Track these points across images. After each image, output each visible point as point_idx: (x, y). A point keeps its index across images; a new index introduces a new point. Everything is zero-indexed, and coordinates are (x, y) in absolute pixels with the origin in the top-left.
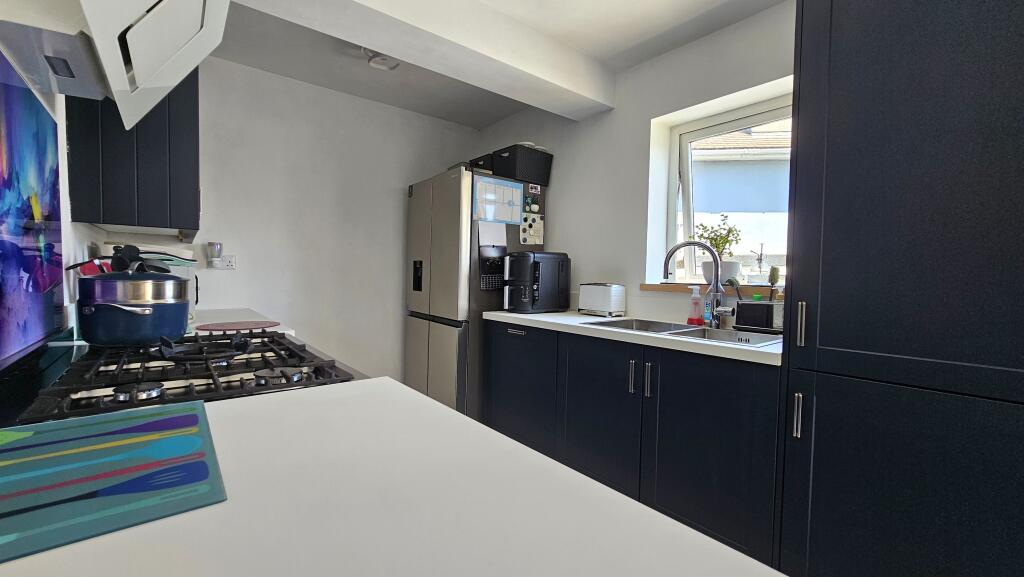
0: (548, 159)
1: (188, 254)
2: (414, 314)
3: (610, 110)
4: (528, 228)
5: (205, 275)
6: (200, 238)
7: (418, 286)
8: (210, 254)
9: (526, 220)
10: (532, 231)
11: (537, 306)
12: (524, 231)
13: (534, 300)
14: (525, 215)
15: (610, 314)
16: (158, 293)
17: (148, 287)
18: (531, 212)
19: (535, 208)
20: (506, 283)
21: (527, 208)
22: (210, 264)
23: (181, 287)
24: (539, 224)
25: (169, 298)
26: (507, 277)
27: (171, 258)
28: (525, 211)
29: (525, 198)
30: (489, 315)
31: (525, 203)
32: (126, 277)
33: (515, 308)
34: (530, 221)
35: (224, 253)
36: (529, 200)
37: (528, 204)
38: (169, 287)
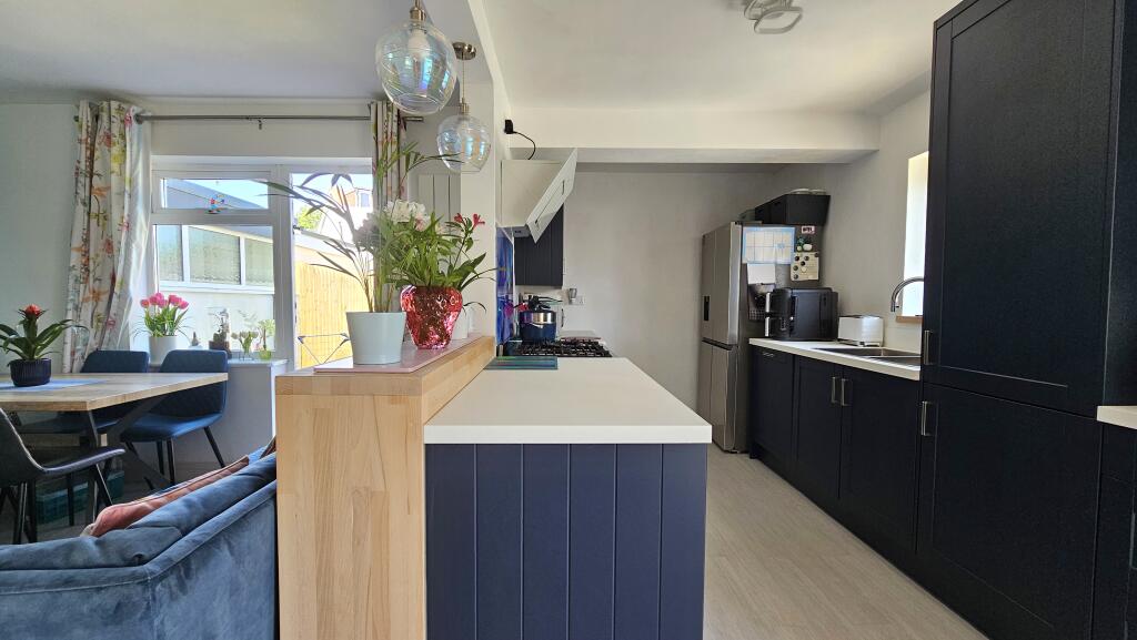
0: (824, 201)
1: (559, 298)
2: (706, 341)
3: (875, 152)
4: (799, 266)
5: (567, 308)
6: (565, 286)
7: (706, 318)
8: (571, 295)
9: (798, 259)
10: (804, 269)
11: (794, 335)
12: (796, 268)
13: (791, 330)
14: (796, 254)
15: (862, 343)
16: (545, 319)
17: (542, 315)
18: (803, 250)
19: (808, 247)
20: (769, 315)
21: (799, 248)
22: (570, 302)
23: (554, 315)
24: (814, 261)
25: (549, 321)
26: (768, 310)
27: (550, 299)
28: (796, 250)
29: (796, 239)
30: (754, 342)
31: (797, 243)
32: (534, 312)
33: (775, 335)
34: (802, 259)
35: (578, 294)
36: (801, 241)
37: (800, 244)
38: (549, 315)
